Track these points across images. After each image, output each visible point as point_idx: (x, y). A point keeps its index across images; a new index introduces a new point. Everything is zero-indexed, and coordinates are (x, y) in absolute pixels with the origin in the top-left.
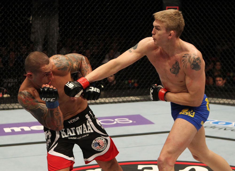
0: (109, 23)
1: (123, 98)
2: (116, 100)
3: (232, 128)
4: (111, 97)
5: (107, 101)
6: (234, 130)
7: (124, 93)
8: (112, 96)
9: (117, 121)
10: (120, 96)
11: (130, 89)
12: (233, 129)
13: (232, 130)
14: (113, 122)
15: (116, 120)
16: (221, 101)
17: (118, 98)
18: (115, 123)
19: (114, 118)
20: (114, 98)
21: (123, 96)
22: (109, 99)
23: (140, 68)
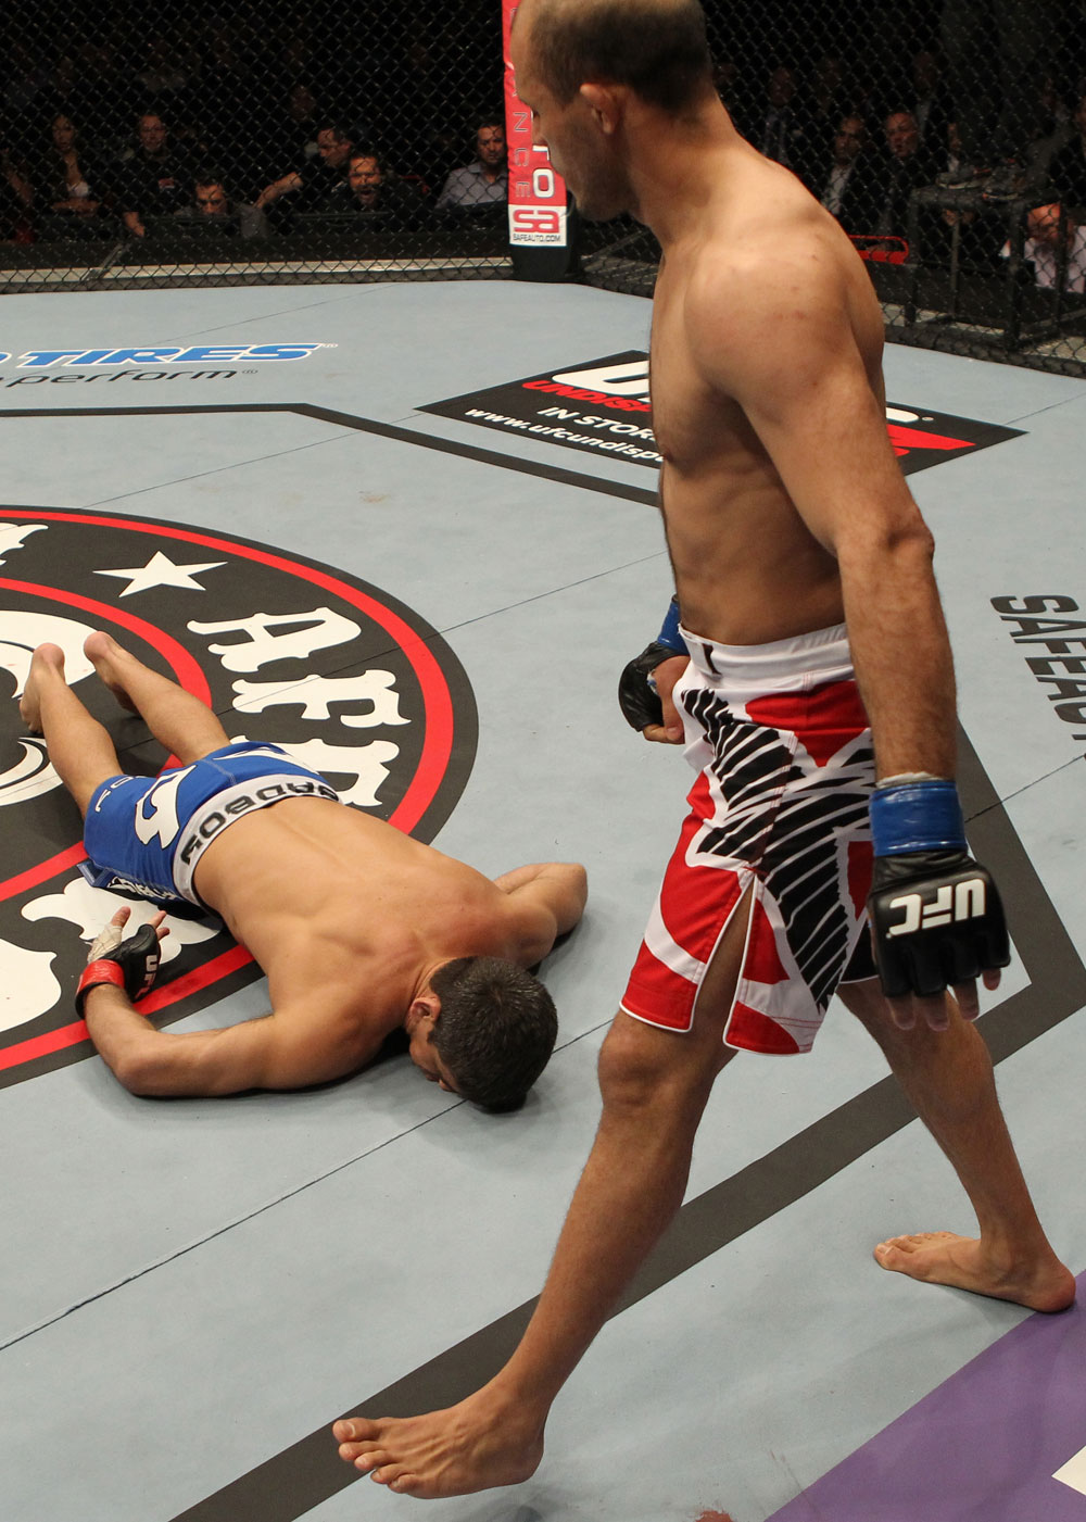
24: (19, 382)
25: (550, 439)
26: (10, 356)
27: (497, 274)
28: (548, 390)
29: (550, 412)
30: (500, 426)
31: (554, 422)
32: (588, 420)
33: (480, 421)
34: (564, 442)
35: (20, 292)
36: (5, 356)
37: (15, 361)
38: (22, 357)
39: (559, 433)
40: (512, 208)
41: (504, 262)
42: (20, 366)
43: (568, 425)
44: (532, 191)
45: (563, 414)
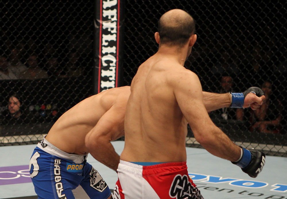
0: (9, 15)
1: (31, 136)
2: (20, 141)
3: (206, 184)
4: (11, 134)
5: (6, 142)
6: (208, 188)
7: (32, 128)
8: (14, 133)
9: (21, 174)
10: (26, 133)
11: (43, 122)
12: (207, 186)
13: (205, 188)
14: (16, 175)
15: (19, 172)
16: (188, 140)
17: (23, 137)
18: (18, 176)
19: (16, 169)
20: (16, 137)
21: (31, 134)
22: (9, 138)
23: (58, 88)
24: (271, 197)
26: (267, 184)
35: (275, 155)
36: (265, 184)
37: (269, 187)
38: (273, 186)
42: (272, 190)
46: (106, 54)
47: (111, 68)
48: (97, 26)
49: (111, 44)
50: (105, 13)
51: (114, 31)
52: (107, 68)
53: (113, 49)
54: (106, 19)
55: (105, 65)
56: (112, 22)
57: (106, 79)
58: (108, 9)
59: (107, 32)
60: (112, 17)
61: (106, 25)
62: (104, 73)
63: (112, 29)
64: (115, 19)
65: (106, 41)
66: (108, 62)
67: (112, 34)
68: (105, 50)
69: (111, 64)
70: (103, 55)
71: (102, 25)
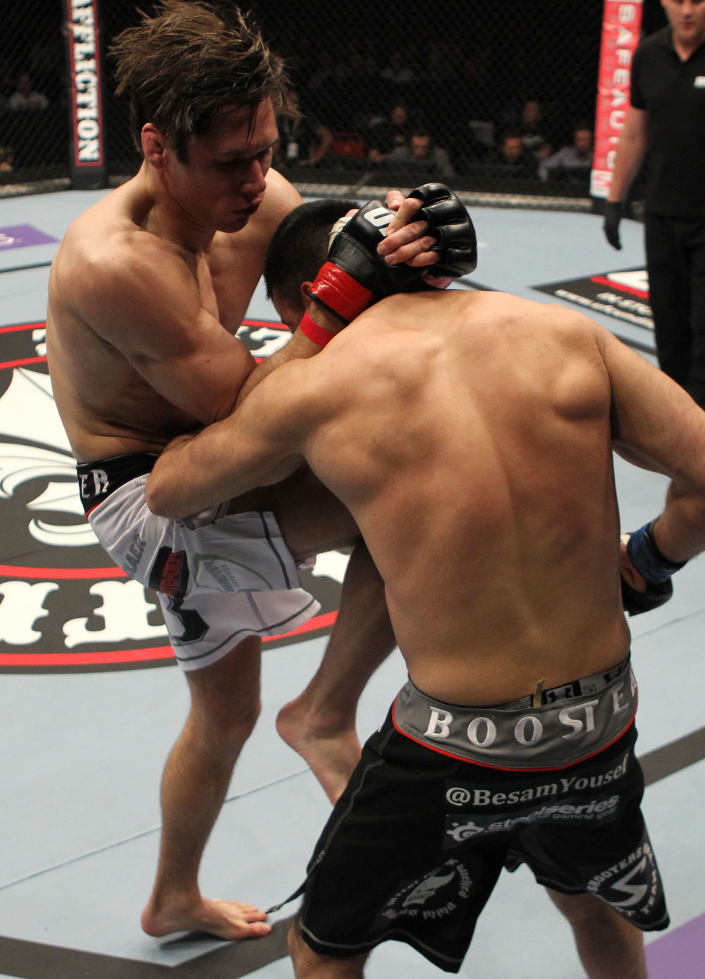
25: (603, 313)
27: (583, 210)
28: (605, 283)
29: (604, 296)
30: (576, 303)
31: (606, 303)
32: (627, 303)
33: (565, 299)
34: (611, 315)
39: (608, 309)
40: (595, 173)
41: (586, 203)
43: (615, 305)
44: (606, 164)
45: (612, 298)
46: (82, 72)
47: (90, 90)
48: (65, 33)
49: (88, 57)
50: (77, 14)
51: (91, 38)
52: (84, 91)
53: (91, 64)
54: (78, 22)
55: (81, 86)
56: (87, 26)
57: (84, 106)
58: (79, 7)
59: (79, 40)
60: (87, 18)
61: (77, 30)
62: (81, 98)
63: (88, 36)
64: (90, 21)
65: (81, 53)
66: (86, 82)
67: (88, 43)
68: (79, 66)
69: (89, 85)
70: (77, 73)
71: (72, 32)
